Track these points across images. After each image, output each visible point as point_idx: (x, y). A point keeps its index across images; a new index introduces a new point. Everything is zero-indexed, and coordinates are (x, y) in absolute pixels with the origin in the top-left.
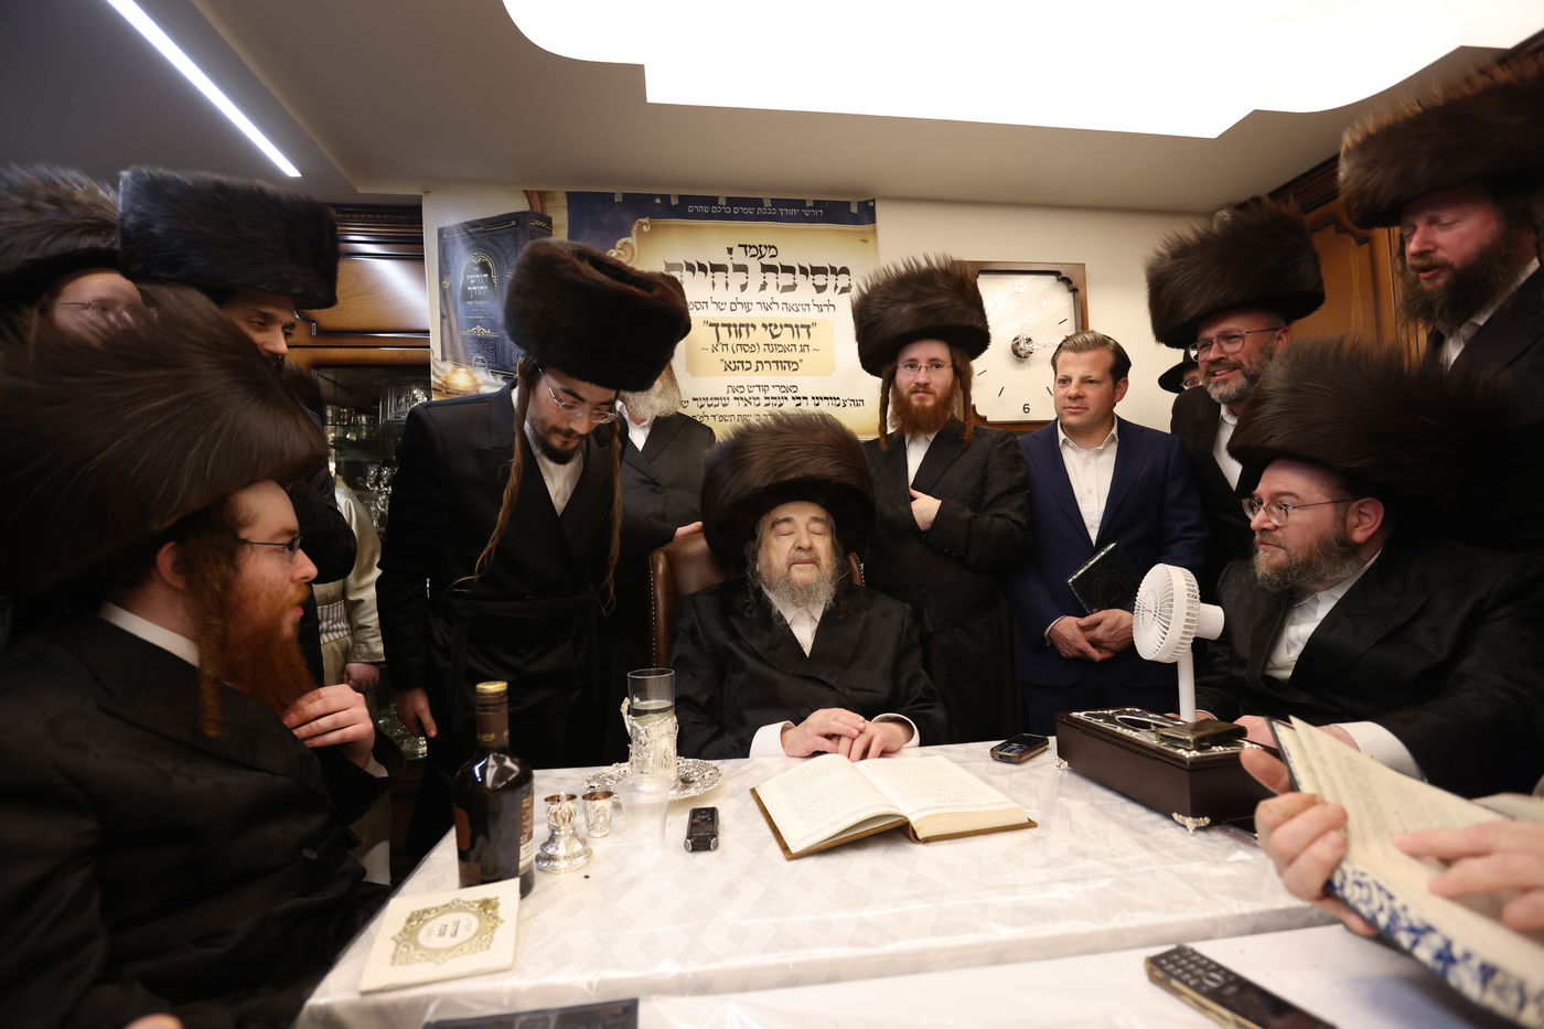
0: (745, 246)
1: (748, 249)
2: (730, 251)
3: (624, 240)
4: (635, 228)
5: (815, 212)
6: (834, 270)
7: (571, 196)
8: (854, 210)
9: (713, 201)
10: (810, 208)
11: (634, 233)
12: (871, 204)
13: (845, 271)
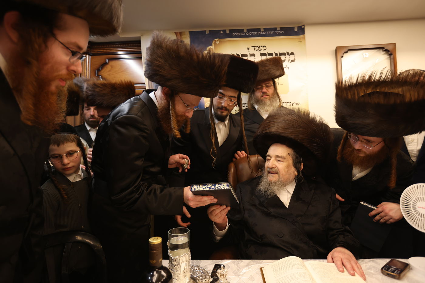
0: (254, 47)
1: (255, 47)
2: (248, 49)
3: (209, 47)
4: (214, 42)
5: (281, 32)
6: (288, 54)
7: (191, 33)
8: (296, 30)
9: (242, 31)
10: (279, 30)
11: (213, 45)
12: (303, 27)
13: (292, 54)
